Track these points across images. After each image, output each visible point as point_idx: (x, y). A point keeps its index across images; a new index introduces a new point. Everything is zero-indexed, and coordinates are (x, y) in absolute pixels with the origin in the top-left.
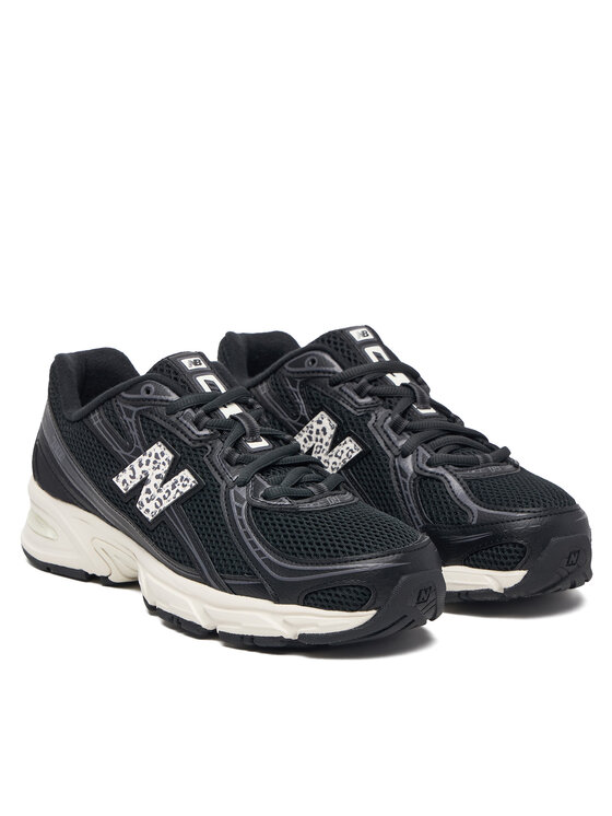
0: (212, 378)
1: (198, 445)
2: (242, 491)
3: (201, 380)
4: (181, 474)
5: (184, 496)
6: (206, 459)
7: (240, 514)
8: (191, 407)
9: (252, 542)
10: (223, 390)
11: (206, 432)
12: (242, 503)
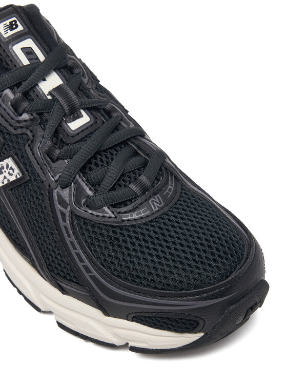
0: (29, 43)
1: (19, 131)
2: (65, 193)
3: (17, 49)
4: (6, 161)
5: (11, 184)
6: (28, 149)
7: (64, 220)
8: (9, 88)
9: (78, 254)
10: (42, 58)
11: (25, 116)
12: (66, 208)
